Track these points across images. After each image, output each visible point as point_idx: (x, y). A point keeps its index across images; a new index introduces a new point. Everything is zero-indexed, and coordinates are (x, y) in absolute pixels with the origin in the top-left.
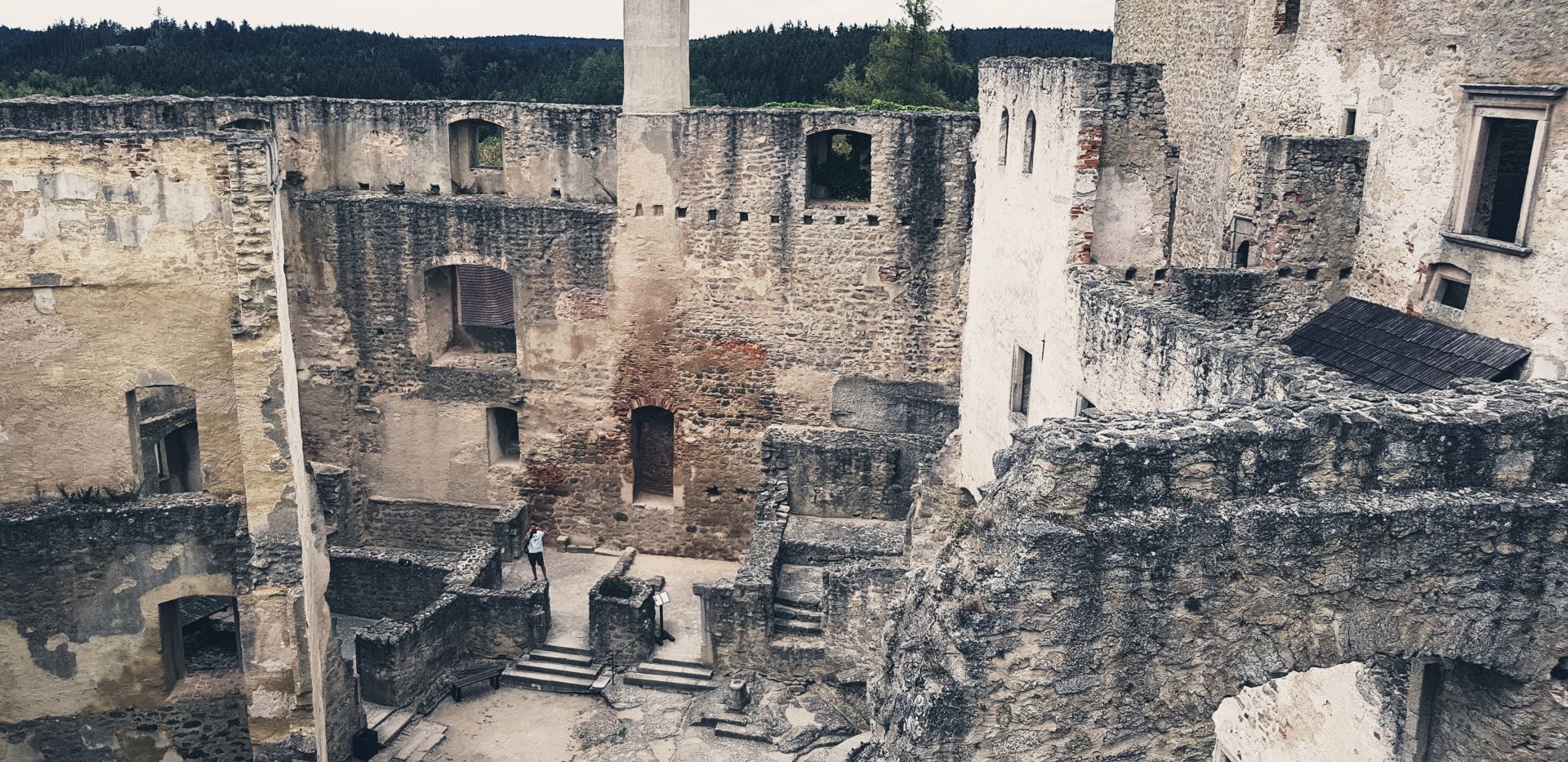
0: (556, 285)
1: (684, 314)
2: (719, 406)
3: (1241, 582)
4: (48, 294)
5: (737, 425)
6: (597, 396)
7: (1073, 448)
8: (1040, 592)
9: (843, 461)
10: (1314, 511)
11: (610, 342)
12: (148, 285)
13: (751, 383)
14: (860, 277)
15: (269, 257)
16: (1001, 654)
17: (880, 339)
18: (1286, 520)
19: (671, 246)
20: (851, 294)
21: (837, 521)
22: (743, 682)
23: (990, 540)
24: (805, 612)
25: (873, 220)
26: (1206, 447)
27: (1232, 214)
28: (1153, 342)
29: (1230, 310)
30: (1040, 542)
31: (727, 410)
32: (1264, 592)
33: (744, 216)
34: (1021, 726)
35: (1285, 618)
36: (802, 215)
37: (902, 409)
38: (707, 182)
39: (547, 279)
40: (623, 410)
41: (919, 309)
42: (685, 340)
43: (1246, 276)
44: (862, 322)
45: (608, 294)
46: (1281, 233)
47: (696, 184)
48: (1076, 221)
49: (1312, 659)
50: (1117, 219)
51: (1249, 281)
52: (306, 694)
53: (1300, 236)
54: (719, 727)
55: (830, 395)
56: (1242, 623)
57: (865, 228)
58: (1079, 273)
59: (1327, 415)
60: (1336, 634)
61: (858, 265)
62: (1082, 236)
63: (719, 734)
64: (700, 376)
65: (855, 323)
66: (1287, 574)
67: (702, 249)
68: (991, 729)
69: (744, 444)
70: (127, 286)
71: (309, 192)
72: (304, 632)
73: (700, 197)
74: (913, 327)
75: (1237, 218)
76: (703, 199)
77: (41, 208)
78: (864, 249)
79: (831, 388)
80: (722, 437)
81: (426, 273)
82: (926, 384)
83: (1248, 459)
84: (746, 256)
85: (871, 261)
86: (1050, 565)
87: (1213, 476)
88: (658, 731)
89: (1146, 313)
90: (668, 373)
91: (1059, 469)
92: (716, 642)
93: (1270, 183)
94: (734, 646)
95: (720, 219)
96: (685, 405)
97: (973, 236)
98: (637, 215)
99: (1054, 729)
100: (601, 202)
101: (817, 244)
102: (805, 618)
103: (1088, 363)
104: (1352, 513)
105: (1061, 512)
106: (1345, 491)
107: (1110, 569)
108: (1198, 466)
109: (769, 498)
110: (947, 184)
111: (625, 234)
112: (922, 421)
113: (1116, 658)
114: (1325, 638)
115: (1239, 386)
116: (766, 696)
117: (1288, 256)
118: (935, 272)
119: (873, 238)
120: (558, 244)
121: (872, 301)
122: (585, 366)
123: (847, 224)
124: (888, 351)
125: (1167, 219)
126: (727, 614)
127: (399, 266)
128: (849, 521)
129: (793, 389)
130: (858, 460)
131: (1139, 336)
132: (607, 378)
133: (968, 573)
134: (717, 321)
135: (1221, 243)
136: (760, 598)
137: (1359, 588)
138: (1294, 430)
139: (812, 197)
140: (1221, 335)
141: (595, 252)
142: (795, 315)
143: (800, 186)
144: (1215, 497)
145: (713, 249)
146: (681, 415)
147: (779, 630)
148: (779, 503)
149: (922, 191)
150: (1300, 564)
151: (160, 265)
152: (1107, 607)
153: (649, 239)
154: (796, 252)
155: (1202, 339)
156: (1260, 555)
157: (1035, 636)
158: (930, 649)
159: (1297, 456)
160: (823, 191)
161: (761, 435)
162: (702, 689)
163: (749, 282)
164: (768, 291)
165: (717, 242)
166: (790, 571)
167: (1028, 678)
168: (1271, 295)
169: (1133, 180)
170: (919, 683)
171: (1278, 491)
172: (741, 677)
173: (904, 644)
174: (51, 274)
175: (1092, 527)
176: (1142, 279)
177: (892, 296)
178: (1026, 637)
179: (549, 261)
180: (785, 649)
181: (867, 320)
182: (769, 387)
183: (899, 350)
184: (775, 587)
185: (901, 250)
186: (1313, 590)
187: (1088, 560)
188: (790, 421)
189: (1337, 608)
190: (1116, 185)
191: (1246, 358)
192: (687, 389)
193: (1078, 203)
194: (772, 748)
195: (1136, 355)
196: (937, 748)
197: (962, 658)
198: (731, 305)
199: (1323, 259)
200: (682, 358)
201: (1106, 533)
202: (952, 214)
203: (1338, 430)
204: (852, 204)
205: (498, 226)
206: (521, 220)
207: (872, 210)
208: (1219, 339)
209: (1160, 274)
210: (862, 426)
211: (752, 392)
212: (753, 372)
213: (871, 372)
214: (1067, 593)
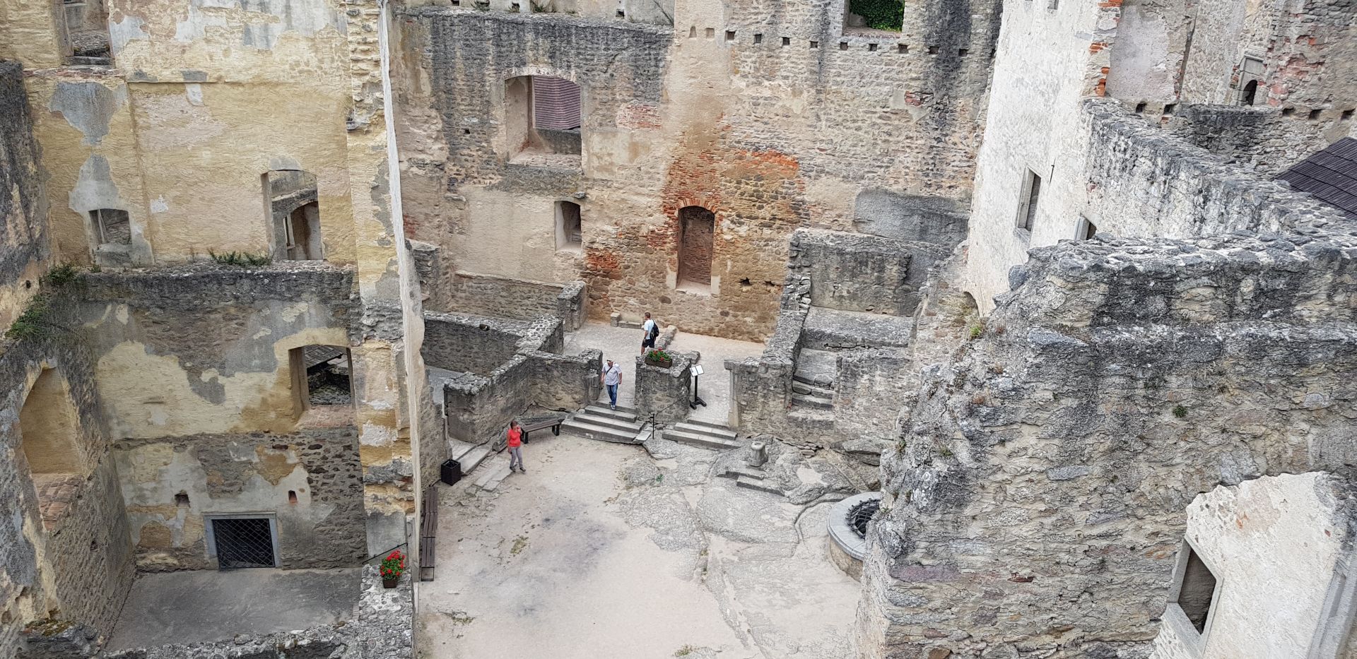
0: (618, 97)
1: (728, 127)
2: (754, 209)
3: (1227, 395)
4: (197, 88)
5: (770, 226)
6: (649, 196)
7: (1085, 267)
8: (1043, 392)
9: (860, 263)
10: (1304, 337)
11: (663, 149)
12: (277, 84)
13: (784, 191)
14: (887, 100)
15: (377, 63)
16: (1002, 442)
17: (901, 157)
18: (1276, 343)
19: (720, 66)
20: (878, 115)
21: (851, 314)
22: (763, 444)
23: (1001, 344)
24: (819, 389)
25: (903, 48)
26: (1209, 274)
27: (1243, 54)
28: (1157, 172)
29: (1232, 145)
30: (1046, 349)
31: (761, 213)
32: (1248, 405)
33: (786, 41)
34: (1014, 504)
35: (1264, 429)
36: (838, 42)
37: (916, 219)
38: (755, 8)
39: (610, 92)
40: (671, 208)
41: (939, 131)
42: (727, 151)
43: (1251, 113)
44: (885, 141)
45: (662, 106)
46: (1290, 74)
47: (745, 9)
48: (1095, 56)
49: (1284, 465)
50: (1134, 56)
51: (1252, 118)
52: (404, 429)
53: (1307, 78)
54: (741, 479)
55: (853, 204)
56: (1224, 431)
57: (895, 55)
58: (1093, 105)
59: (1327, 251)
60: (1310, 445)
61: (886, 89)
62: (1099, 70)
63: (739, 484)
64: (739, 182)
65: (880, 142)
66: (1271, 391)
67: (747, 69)
68: (988, 504)
69: (774, 244)
70: (261, 84)
71: (409, 6)
72: (404, 379)
73: (748, 22)
74: (932, 147)
75: (1247, 58)
76: (751, 24)
77: (190, 14)
78: (893, 74)
79: (854, 198)
80: (755, 236)
81: (507, 81)
82: (940, 199)
83: (1248, 286)
84: (786, 78)
85: (899, 86)
86: (1054, 369)
87: (1212, 299)
88: (690, 479)
89: (1154, 145)
90: (711, 179)
91: (1070, 286)
92: (741, 409)
93: (1284, 26)
94: (756, 414)
95: (765, 42)
96: (725, 207)
97: (996, 67)
98: (691, 36)
99: (1043, 509)
100: (660, 23)
101: (851, 69)
102: (820, 395)
103: (1093, 188)
104: (1339, 341)
105: (1069, 324)
106: (1335, 320)
107: (1108, 376)
108: (1200, 290)
109: (793, 291)
110: (975, 16)
111: (680, 53)
112: (933, 231)
113: (1104, 453)
114: (1299, 449)
115: (1235, 216)
116: (781, 457)
117: (1293, 97)
118: (956, 98)
119: (902, 65)
120: (620, 61)
121: (896, 122)
122: (639, 168)
123: (879, 51)
124: (907, 167)
125: (1182, 57)
126: (752, 387)
127: (484, 75)
128: (862, 314)
129: (820, 197)
130: (874, 263)
131: (1144, 165)
132: (659, 180)
133: (979, 372)
134: (755, 134)
135: (1230, 81)
136: (782, 376)
137: (1336, 407)
138: (1294, 263)
139: (848, 25)
140: (1224, 168)
141: (653, 69)
142: (825, 131)
143: (839, 14)
144: (1212, 318)
145: (757, 69)
146: (721, 215)
147: (794, 403)
148: (802, 296)
149: (950, 23)
150: (1284, 383)
151: (287, 67)
152: (1102, 409)
153: (700, 59)
154: (831, 75)
155: (1204, 171)
156: (1248, 373)
157: (1034, 429)
158: (939, 433)
159: (1294, 287)
160: (859, 19)
161: (790, 236)
162: (727, 447)
163: (787, 100)
164: (804, 110)
165: (760, 63)
166: (808, 354)
167: (1024, 465)
168: (1273, 132)
169: (1153, 18)
170: (928, 463)
171: (1272, 317)
172: (761, 439)
173: (916, 428)
174: (199, 72)
175: (1096, 338)
176: (1151, 112)
177: (915, 119)
178: (1025, 429)
179: (612, 75)
180: (800, 419)
181: (891, 139)
182: (799, 194)
183: (917, 168)
184: (795, 368)
185: (927, 77)
186: (1294, 406)
187: (1089, 367)
188: (816, 225)
189: (1313, 423)
190: (1136, 22)
191: (1245, 190)
192: (727, 193)
193: (1098, 39)
194: (783, 499)
195: (1139, 183)
196: (939, 517)
197: (967, 443)
198: (770, 121)
199: (1327, 101)
200: (724, 165)
201: (1108, 345)
202: (977, 46)
203: (1336, 265)
204: (885, 33)
205: (569, 42)
206: (589, 38)
207: (903, 39)
208: (1221, 172)
209: (1168, 108)
210: (880, 233)
211: (784, 198)
212: (786, 180)
213: (891, 185)
214: (1066, 395)
